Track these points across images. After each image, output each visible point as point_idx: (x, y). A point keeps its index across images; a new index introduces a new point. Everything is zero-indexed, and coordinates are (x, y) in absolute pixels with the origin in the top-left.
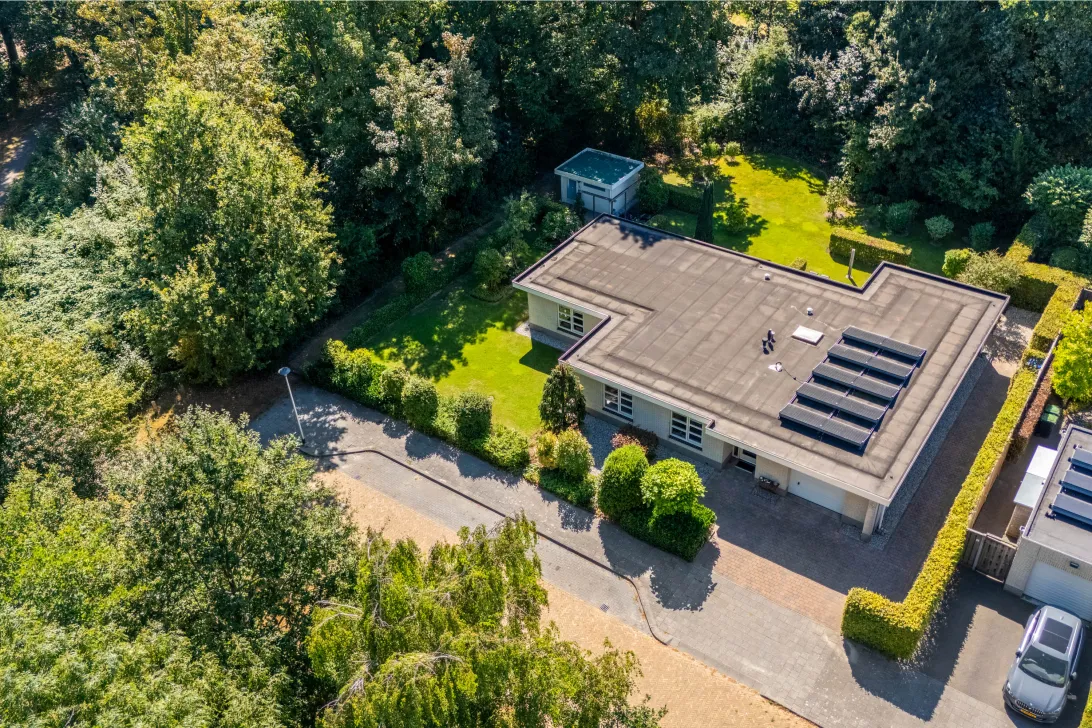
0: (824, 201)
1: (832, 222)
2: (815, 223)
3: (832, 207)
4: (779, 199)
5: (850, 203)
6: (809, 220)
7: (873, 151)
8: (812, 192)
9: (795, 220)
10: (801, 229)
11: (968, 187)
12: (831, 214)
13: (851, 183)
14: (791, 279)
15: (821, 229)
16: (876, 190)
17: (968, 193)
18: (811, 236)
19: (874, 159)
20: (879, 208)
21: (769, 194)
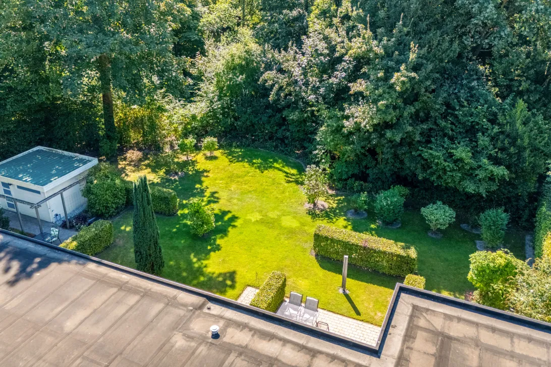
0: (302, 192)
1: (312, 214)
2: (294, 217)
3: (312, 199)
4: (255, 191)
5: (330, 192)
6: (289, 214)
7: (351, 133)
8: (289, 182)
9: (273, 215)
10: (280, 225)
11: (468, 167)
12: (312, 206)
13: (329, 171)
14: (256, 332)
15: (303, 224)
16: (355, 177)
17: (470, 174)
18: (291, 233)
19: (353, 143)
20: (364, 197)
21: (246, 187)
